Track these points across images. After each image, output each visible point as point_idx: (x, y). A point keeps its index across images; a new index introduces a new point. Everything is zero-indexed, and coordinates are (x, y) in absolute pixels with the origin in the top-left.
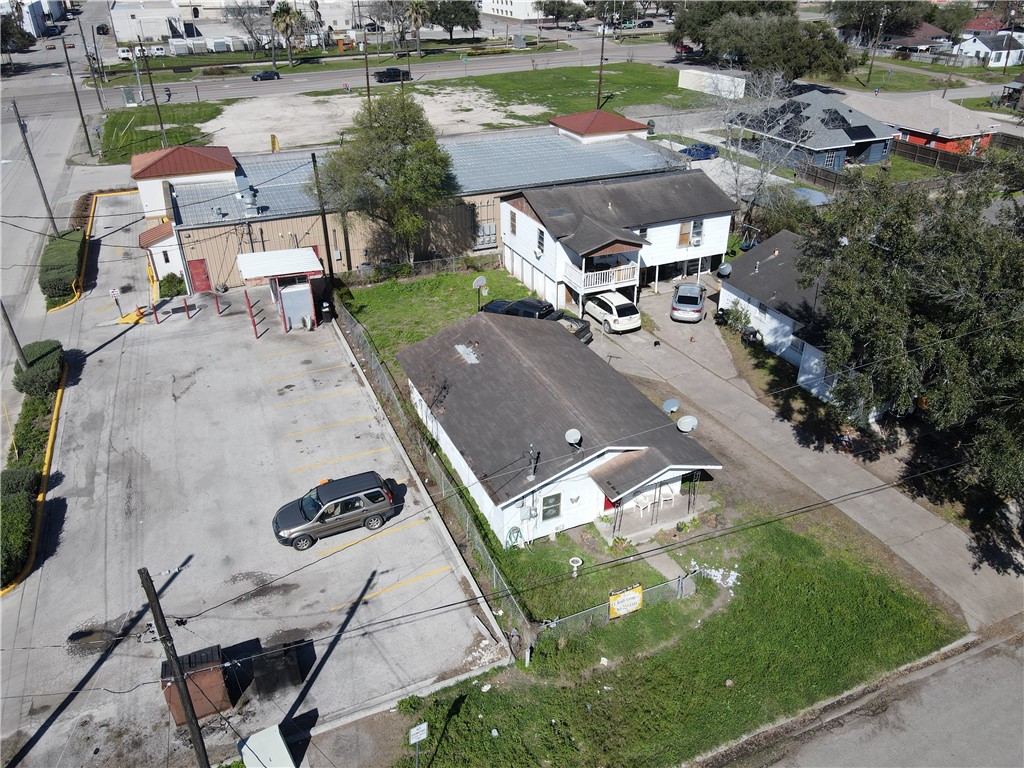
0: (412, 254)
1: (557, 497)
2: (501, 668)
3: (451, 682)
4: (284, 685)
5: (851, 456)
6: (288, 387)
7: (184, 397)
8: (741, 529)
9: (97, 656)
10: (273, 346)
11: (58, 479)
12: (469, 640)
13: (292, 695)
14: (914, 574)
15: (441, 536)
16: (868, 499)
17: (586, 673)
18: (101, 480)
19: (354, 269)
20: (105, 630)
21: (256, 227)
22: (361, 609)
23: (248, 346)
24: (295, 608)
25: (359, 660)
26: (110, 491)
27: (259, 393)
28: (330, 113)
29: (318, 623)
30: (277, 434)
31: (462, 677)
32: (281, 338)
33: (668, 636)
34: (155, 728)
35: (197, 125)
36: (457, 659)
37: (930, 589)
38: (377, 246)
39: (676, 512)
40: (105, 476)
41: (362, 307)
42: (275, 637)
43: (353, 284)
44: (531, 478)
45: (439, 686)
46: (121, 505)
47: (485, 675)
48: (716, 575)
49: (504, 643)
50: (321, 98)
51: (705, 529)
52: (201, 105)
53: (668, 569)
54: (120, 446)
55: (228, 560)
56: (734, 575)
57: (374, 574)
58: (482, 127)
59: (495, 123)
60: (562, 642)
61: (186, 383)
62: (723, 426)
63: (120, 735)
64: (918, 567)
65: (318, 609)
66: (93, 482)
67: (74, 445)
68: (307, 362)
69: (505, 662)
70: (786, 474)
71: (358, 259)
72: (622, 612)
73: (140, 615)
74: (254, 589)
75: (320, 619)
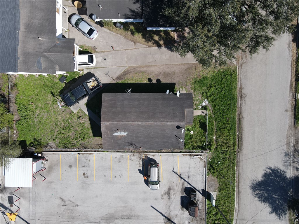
6: (84, 174)
7: (77, 203)
8: (194, 89)
10: (53, 175)
15: (167, 154)
17: (215, 142)
22: (182, 176)
24: (176, 188)
25: (194, 180)
26: (118, 222)
27: (84, 183)
29: (182, 185)
30: (109, 182)
31: (207, 164)
36: (203, 163)
42: (182, 193)
45: (207, 168)
46: (125, 220)
48: (204, 104)
53: (199, 113)
54: (98, 220)
55: (156, 199)
56: (205, 100)
57: (173, 171)
61: (68, 202)
62: (156, 66)
65: (178, 184)
68: (70, 166)
70: (182, 64)
73: (164, 216)
74: (167, 195)
75: (181, 184)
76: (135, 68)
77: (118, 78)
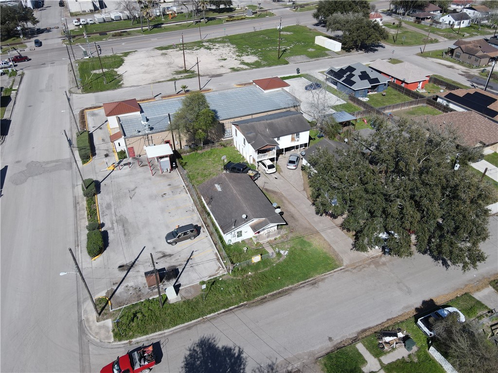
0: (202, 142)
1: (241, 232)
2: (224, 275)
3: (212, 278)
4: (172, 278)
5: (329, 217)
6: (165, 194)
7: (133, 197)
8: (292, 239)
9: (126, 272)
10: (158, 179)
11: (103, 225)
12: (217, 268)
13: (174, 281)
14: (334, 251)
15: (210, 241)
16: (330, 231)
17: (245, 276)
18: (115, 225)
19: (182, 147)
20: (126, 265)
21: (150, 136)
22: (190, 260)
23: (150, 179)
24: (173, 260)
25: (190, 273)
26: (118, 228)
27: (156, 196)
28: (168, 61)
30: (163, 210)
31: (215, 277)
32: (160, 176)
33: (267, 267)
34: (143, 287)
35: (115, 70)
36: (214, 272)
37: (337, 255)
38: (190, 139)
39: (275, 235)
40: (116, 224)
41: (186, 163)
42: (169, 267)
43: (182, 153)
44: (233, 227)
45: (209, 279)
46: (123, 233)
47: (220, 276)
48: (282, 252)
49: (225, 269)
50: (164, 51)
51: (282, 239)
52: (114, 57)
53: (270, 251)
54: (118, 215)
55: (154, 248)
56: (287, 252)
57: (193, 251)
58: (230, 70)
59: (236, 67)
60: (240, 269)
61: (133, 192)
62: (295, 208)
63: (136, 289)
64: (336, 250)
65: (179, 260)
66: (113, 226)
67: (105, 214)
68: (169, 185)
69: (225, 273)
70: (309, 223)
71: (184, 143)
72: (256, 262)
73: (135, 262)
74: (162, 255)
75: (179, 263)
76: (282, 196)
77: (267, 190)
